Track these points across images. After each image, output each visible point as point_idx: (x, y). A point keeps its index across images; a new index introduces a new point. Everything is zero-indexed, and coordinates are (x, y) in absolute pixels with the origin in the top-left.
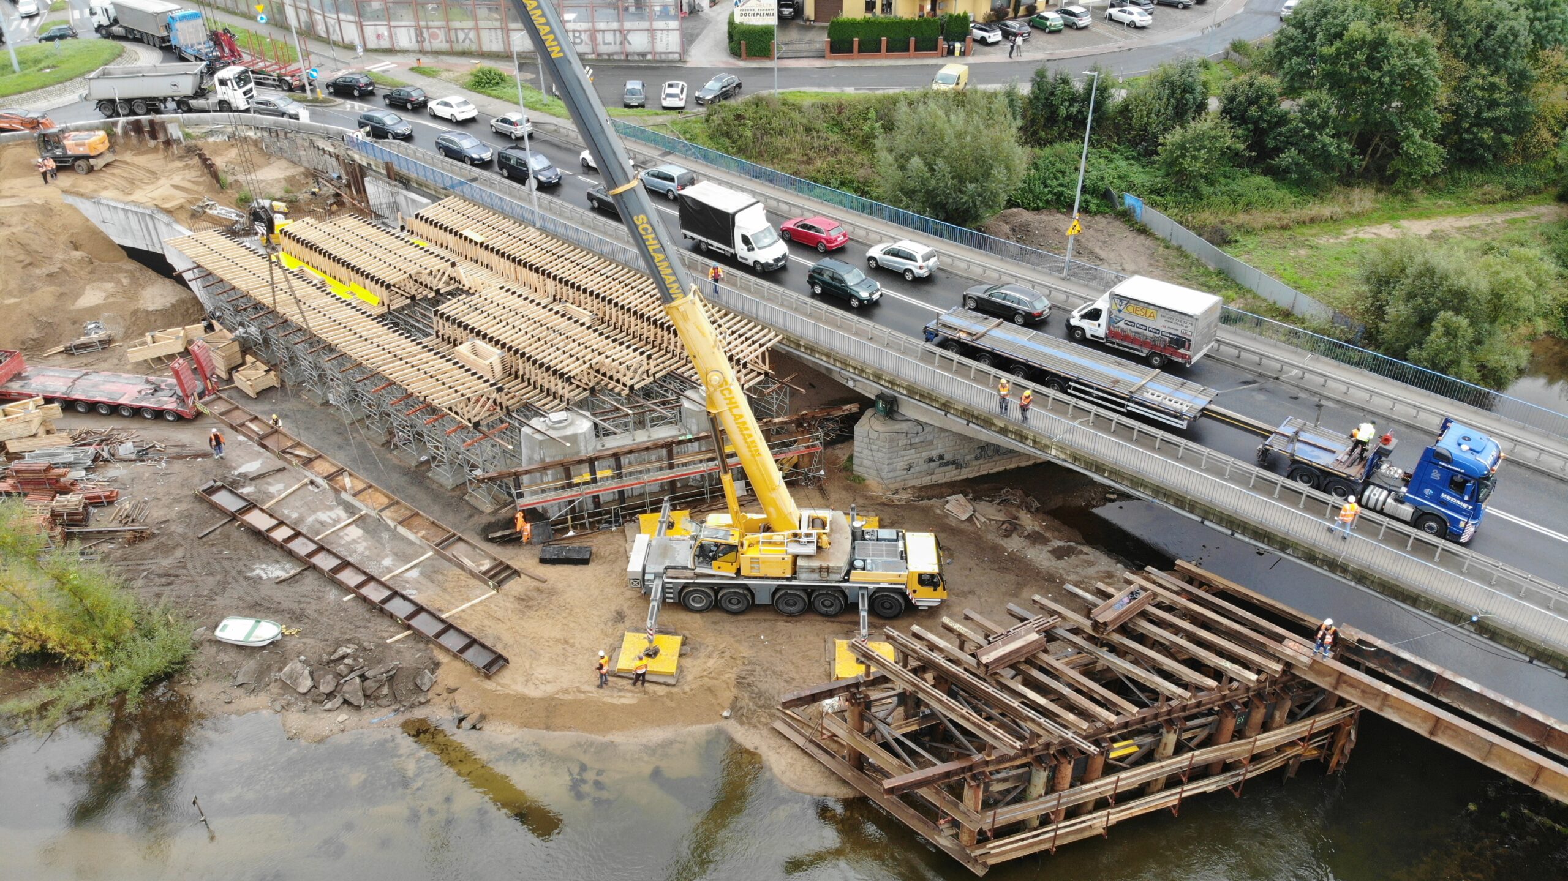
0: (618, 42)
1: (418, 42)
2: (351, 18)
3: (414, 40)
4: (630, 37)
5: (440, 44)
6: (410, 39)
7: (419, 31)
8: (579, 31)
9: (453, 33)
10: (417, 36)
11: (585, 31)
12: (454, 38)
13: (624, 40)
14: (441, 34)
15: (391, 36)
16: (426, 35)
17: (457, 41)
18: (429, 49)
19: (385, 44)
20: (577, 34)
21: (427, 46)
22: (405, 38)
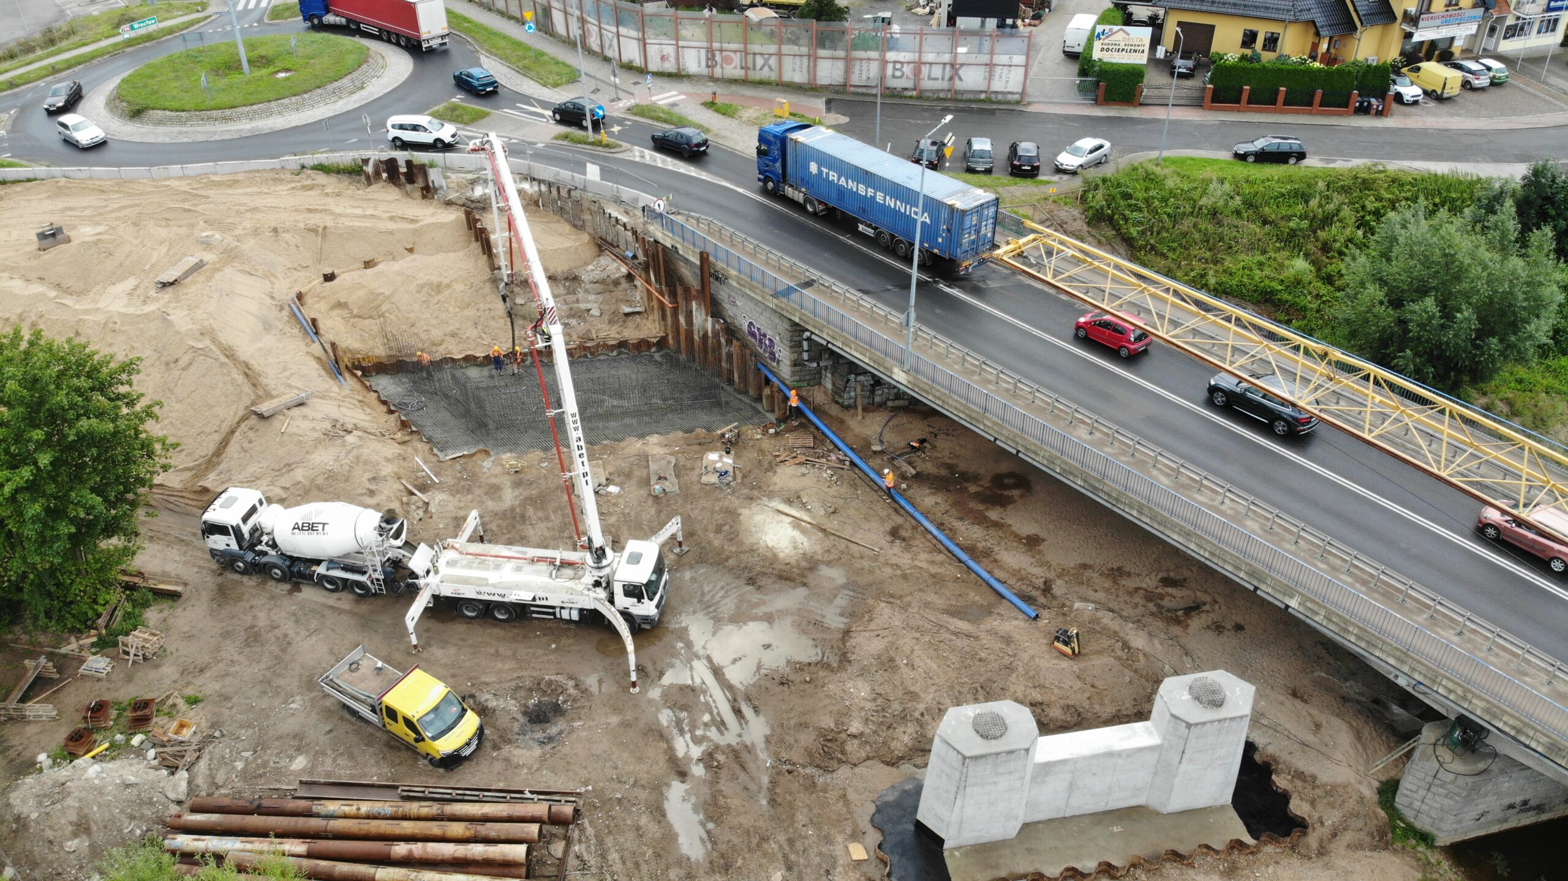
0: (947, 77)
1: (708, 66)
2: (633, 33)
3: (703, 63)
4: (961, 72)
5: (733, 70)
6: (699, 63)
7: (711, 52)
8: (902, 63)
9: (750, 58)
10: (708, 59)
11: (909, 63)
12: (750, 65)
13: (954, 76)
14: (737, 58)
15: (677, 59)
16: (718, 58)
17: (754, 69)
18: (720, 76)
19: (670, 67)
20: (898, 66)
21: (718, 72)
22: (693, 62)
